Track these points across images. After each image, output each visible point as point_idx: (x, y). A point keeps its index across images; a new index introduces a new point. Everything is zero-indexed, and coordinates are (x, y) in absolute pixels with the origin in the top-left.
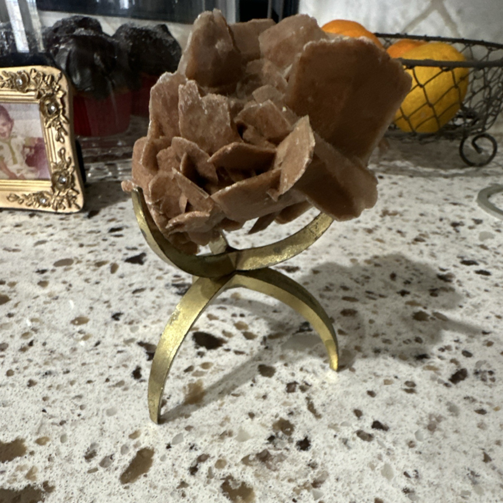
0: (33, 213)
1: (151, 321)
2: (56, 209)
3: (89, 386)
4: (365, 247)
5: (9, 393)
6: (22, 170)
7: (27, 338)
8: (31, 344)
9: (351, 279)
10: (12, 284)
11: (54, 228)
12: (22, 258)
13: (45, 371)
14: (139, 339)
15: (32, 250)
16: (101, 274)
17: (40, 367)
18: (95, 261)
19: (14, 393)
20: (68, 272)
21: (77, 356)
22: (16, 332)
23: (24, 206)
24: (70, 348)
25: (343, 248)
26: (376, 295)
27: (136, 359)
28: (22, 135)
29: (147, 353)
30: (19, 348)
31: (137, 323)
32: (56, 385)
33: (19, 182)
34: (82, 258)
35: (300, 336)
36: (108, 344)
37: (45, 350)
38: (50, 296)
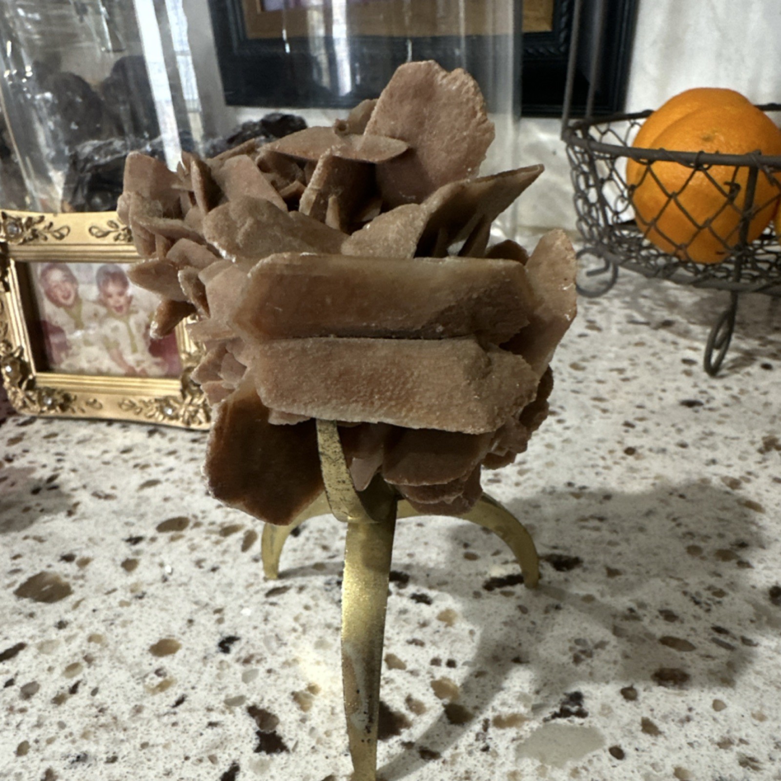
0: (154, 429)
1: (282, 659)
2: (188, 423)
4: (720, 520)
6: (143, 361)
7: (72, 677)
8: (74, 690)
9: (685, 593)
10: (84, 563)
11: (177, 458)
12: (114, 512)
13: (78, 753)
14: (252, 699)
15: (132, 497)
16: (225, 552)
17: (74, 742)
18: (221, 525)
20: (174, 544)
21: (138, 724)
22: (60, 660)
23: (142, 418)
24: (133, 704)
25: (674, 520)
26: (734, 638)
27: (236, 745)
28: (145, 310)
29: (258, 733)
30: (53, 696)
31: (258, 661)
34: (204, 518)
35: (559, 728)
36: (197, 706)
37: (92, 705)
38: (132, 591)
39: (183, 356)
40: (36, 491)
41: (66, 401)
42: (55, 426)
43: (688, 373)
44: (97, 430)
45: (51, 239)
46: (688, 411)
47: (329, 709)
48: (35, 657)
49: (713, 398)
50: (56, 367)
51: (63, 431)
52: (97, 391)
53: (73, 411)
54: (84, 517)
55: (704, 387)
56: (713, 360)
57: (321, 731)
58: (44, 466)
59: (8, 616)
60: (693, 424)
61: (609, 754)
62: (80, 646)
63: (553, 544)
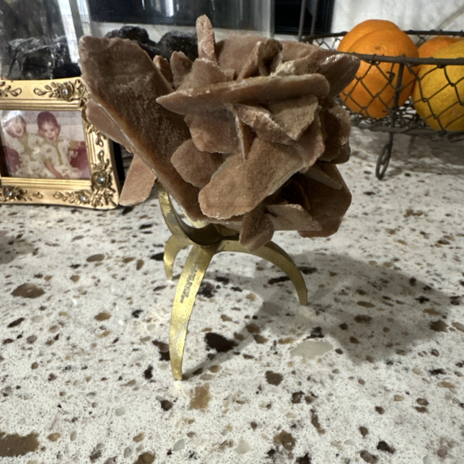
0: (75, 209)
1: (167, 319)
2: (95, 206)
3: (103, 384)
4: (385, 249)
5: (31, 386)
6: (66, 170)
7: (54, 332)
8: (57, 338)
9: (369, 282)
10: (48, 278)
11: (91, 224)
12: (60, 253)
13: (65, 366)
14: (155, 338)
15: (69, 245)
16: (127, 271)
17: (62, 361)
18: (123, 257)
19: (35, 386)
20: (98, 267)
21: (95, 352)
22: (46, 325)
23: (67, 203)
24: (91, 343)
25: (362, 249)
26: (393, 301)
27: (149, 358)
28: (68, 139)
29: (160, 352)
30: (46, 341)
31: (155, 321)
32: (73, 381)
33: (64, 182)
34: (112, 254)
35: (311, 342)
36: (125, 342)
37: (68, 345)
38: (79, 291)
39: (92, 166)
40: (11, 243)
41: (20, 194)
42: (14, 209)
43: (367, 178)
44: (41, 210)
45: (10, 96)
46: (368, 197)
47: (195, 340)
48: (31, 324)
49: (381, 191)
50: (12, 174)
51: (20, 211)
52: (39, 188)
53: (25, 200)
54: (42, 255)
55: (376, 185)
56: (381, 171)
57: (192, 350)
58: (13, 230)
59: (11, 306)
60: (370, 203)
61: (335, 353)
62: (55, 318)
63: (302, 262)
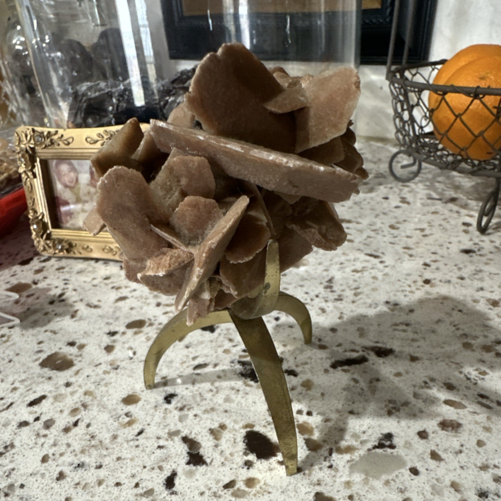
1: (204, 408)
3: (116, 490)
4: (485, 326)
5: (36, 485)
7: (74, 416)
8: (76, 424)
10: (81, 347)
12: (100, 316)
13: (79, 462)
14: (185, 432)
15: (111, 307)
17: (76, 455)
19: (41, 486)
20: (137, 336)
21: (115, 446)
22: (68, 406)
23: (117, 258)
24: (112, 434)
25: (455, 326)
26: (492, 401)
27: (175, 460)
29: (188, 453)
30: (64, 427)
31: (189, 409)
32: (83, 483)
34: (155, 320)
35: (377, 455)
36: (151, 436)
37: (87, 433)
38: (111, 365)
40: (52, 303)
41: (70, 247)
42: (64, 263)
43: (466, 232)
44: (89, 265)
45: (62, 145)
46: (466, 256)
47: (233, 440)
48: (52, 404)
49: (483, 248)
50: (64, 225)
51: (68, 265)
52: (89, 241)
53: (74, 253)
54: (81, 319)
55: (476, 240)
56: (483, 223)
57: (227, 453)
58: (57, 287)
59: (36, 379)
60: (467, 264)
61: (409, 472)
62: (79, 398)
63: (376, 340)
